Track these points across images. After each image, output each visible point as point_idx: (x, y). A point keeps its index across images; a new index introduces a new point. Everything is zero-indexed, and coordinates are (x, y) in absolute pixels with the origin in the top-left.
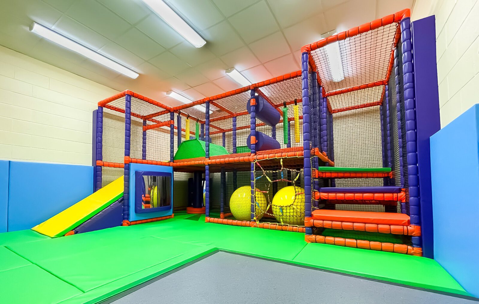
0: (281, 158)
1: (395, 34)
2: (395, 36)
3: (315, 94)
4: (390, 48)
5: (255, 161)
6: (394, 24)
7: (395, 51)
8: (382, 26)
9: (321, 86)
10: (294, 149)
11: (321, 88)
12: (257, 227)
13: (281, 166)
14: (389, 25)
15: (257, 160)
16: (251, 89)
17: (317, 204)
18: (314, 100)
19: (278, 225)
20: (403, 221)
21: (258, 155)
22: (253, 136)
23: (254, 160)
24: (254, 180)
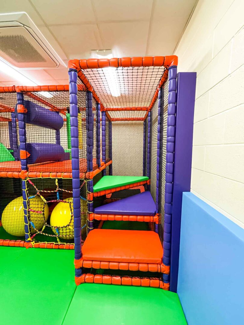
0: (56, 179)
1: (162, 77)
2: (161, 78)
3: (90, 116)
4: (156, 87)
5: (26, 179)
6: (163, 67)
7: (159, 92)
8: (152, 66)
9: (99, 104)
10: (69, 170)
11: (99, 106)
12: (33, 247)
13: (56, 187)
14: (158, 67)
15: (29, 177)
16: (17, 91)
17: (91, 224)
18: (90, 122)
19: (55, 244)
20: (158, 260)
21: (31, 172)
22: (23, 150)
23: (26, 177)
24: (26, 200)
